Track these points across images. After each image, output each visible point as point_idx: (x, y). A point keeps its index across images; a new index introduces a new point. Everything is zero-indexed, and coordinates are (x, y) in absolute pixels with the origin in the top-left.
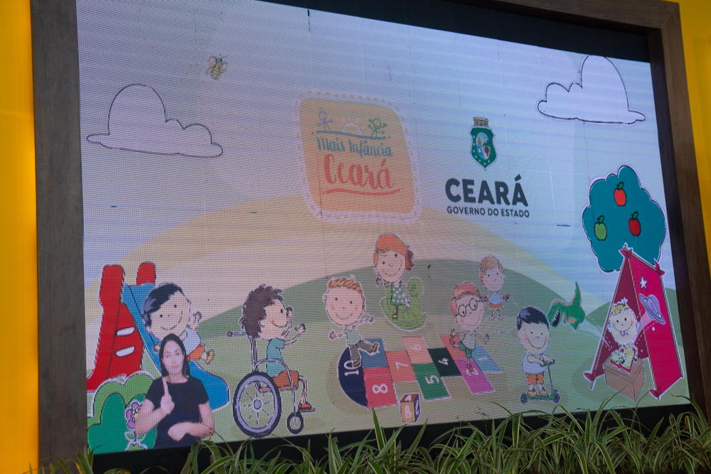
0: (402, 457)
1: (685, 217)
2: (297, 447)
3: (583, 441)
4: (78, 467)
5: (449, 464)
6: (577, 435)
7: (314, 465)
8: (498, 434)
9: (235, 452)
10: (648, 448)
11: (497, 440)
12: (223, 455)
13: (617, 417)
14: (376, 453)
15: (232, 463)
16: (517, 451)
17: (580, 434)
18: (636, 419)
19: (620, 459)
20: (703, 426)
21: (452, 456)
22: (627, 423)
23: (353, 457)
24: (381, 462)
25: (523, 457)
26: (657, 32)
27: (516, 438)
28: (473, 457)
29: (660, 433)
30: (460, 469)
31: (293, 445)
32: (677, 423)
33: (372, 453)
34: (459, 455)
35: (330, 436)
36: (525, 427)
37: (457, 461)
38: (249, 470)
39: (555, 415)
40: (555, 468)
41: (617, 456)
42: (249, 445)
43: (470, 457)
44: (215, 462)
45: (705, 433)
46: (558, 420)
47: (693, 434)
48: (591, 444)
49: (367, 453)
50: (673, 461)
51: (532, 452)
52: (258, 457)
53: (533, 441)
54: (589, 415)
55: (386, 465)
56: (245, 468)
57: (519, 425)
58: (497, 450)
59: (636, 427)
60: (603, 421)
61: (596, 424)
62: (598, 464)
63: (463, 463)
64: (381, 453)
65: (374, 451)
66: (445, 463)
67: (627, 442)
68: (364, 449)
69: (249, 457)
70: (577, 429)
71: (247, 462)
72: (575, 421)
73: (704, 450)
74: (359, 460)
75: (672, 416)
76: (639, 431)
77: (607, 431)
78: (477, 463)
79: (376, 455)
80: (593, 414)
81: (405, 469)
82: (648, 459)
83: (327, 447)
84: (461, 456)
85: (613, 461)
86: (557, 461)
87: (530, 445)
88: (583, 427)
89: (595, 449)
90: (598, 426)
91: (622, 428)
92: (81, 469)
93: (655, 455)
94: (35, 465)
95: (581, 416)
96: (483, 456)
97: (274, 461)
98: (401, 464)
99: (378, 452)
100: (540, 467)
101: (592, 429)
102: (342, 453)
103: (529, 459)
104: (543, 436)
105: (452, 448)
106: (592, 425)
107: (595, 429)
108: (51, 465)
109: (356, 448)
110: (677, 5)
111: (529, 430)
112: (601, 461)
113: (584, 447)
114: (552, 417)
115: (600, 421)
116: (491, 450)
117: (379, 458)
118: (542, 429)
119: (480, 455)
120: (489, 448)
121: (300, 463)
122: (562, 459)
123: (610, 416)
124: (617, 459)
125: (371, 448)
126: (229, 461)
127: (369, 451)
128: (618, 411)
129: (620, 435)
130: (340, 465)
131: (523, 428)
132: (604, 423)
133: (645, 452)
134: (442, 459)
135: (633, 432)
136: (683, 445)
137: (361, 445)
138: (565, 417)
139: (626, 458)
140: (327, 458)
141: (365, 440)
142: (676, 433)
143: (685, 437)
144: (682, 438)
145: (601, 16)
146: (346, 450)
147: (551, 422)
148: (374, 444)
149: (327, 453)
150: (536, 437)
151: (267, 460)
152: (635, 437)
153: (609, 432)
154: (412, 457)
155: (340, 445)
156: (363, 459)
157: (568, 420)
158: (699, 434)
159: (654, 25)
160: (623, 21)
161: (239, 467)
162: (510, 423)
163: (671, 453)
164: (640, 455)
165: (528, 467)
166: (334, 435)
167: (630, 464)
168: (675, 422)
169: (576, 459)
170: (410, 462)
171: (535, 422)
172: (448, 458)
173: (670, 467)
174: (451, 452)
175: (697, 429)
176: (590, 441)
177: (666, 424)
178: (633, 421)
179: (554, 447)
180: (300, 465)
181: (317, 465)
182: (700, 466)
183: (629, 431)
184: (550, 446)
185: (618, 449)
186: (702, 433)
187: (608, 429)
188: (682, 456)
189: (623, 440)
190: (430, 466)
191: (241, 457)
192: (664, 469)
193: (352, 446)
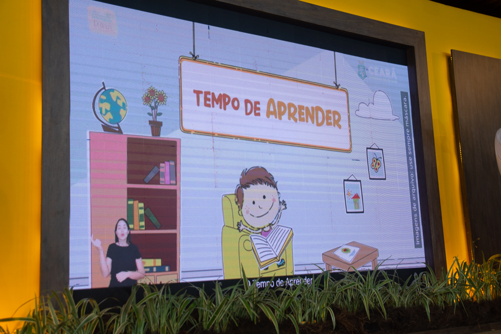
0: (260, 295)
1: (426, 157)
2: (196, 288)
3: (365, 287)
4: (64, 297)
5: (287, 300)
6: (362, 284)
7: (207, 298)
8: (316, 283)
9: (159, 290)
10: (403, 292)
11: (315, 286)
12: (152, 291)
13: (385, 274)
14: (244, 293)
15: (158, 296)
16: (327, 293)
17: (363, 284)
18: (396, 275)
19: (386, 299)
20: (434, 280)
21: (289, 295)
22: (391, 278)
23: (230, 295)
24: (246, 298)
25: (330, 296)
26: (412, 48)
27: (326, 285)
28: (301, 297)
29: (409, 285)
30: (293, 303)
31: (194, 286)
32: (419, 278)
33: (241, 293)
34: (293, 295)
35: (217, 282)
36: (331, 279)
37: (292, 298)
38: (167, 301)
39: (349, 272)
40: (348, 303)
41: (385, 296)
42: (168, 287)
43: (299, 296)
44: (147, 296)
45: (435, 284)
46: (351, 275)
47: (428, 286)
48: (370, 290)
49: (238, 292)
50: (416, 300)
51: (335, 294)
52: (173, 294)
53: (336, 287)
54: (369, 272)
55: (249, 300)
56: (166, 300)
57: (328, 278)
58: (316, 292)
59: (396, 280)
60: (377, 276)
61: (373, 278)
62: (373, 302)
63: (295, 299)
64: (247, 293)
65: (242, 291)
66: (285, 299)
67: (390, 289)
68: (236, 290)
69: (168, 293)
70: (361, 281)
71: (167, 296)
72: (361, 276)
73: (434, 294)
74: (234, 297)
75: (415, 274)
76: (397, 282)
77: (379, 282)
78: (303, 300)
79: (243, 294)
80: (371, 272)
81: (261, 302)
82: (402, 298)
83: (215, 288)
84: (294, 295)
85: (383, 299)
86: (350, 300)
87: (334, 289)
88: (365, 280)
89: (372, 292)
90: (374, 279)
91: (387, 281)
92: (66, 298)
93: (406, 297)
94: (38, 295)
95: (364, 273)
96: (307, 295)
97: (182, 296)
98: (259, 299)
99: (245, 292)
100: (340, 302)
101: (371, 281)
102: (223, 292)
103: (334, 298)
104: (342, 284)
105: (289, 291)
106: (370, 279)
107: (372, 281)
108: (48, 295)
109: (232, 290)
110: (424, 33)
111: (334, 281)
112: (375, 300)
113: (366, 292)
114: (347, 274)
115: (375, 276)
116: (312, 293)
117: (246, 296)
118: (342, 280)
119: (305, 295)
120: (310, 290)
121: (198, 298)
122: (352, 298)
123: (381, 273)
124: (385, 299)
125: (241, 290)
126: (155, 295)
127: (239, 292)
128: (385, 271)
129: (386, 285)
130: (222, 299)
131: (330, 280)
132: (378, 277)
133: (401, 295)
134: (282, 297)
135: (394, 283)
136: (422, 291)
137: (235, 287)
138: (355, 274)
139: (389, 298)
140: (215, 295)
141: (237, 285)
142: (418, 284)
143: (423, 286)
144: (421, 287)
145: (380, 37)
146: (225, 291)
147: (346, 277)
148: (243, 287)
149: (215, 292)
150: (338, 285)
151: (178, 295)
152: (395, 286)
153: (381, 282)
154: (266, 296)
155: (222, 287)
156: (235, 297)
157: (357, 275)
158: (431, 285)
159: (410, 44)
160: (393, 41)
161: (162, 300)
162: (323, 276)
163: (415, 295)
164: (398, 296)
165: (334, 302)
166: (219, 281)
167: (391, 302)
168: (417, 279)
169: (361, 298)
170: (264, 298)
171: (337, 276)
172: (286, 297)
173: (414, 304)
174: (288, 293)
175: (430, 282)
176: (369, 288)
177: (413, 279)
178: (394, 276)
179: (348, 291)
180: (198, 299)
181: (208, 299)
182: (431, 303)
183: (391, 282)
184: (346, 291)
185: (384, 293)
186: (433, 285)
187: (380, 281)
188: (421, 297)
189: (388, 288)
190: (276, 300)
191: (163, 293)
192: (411, 305)
193: (229, 288)
